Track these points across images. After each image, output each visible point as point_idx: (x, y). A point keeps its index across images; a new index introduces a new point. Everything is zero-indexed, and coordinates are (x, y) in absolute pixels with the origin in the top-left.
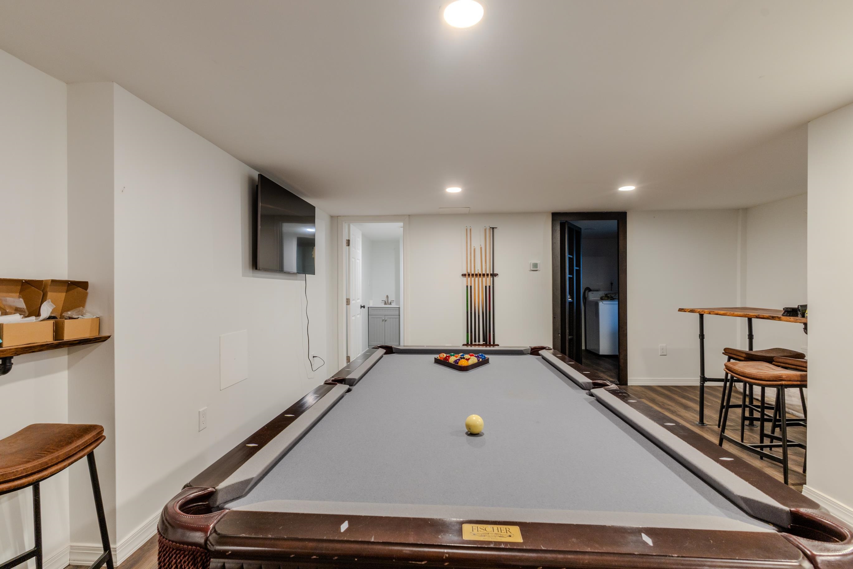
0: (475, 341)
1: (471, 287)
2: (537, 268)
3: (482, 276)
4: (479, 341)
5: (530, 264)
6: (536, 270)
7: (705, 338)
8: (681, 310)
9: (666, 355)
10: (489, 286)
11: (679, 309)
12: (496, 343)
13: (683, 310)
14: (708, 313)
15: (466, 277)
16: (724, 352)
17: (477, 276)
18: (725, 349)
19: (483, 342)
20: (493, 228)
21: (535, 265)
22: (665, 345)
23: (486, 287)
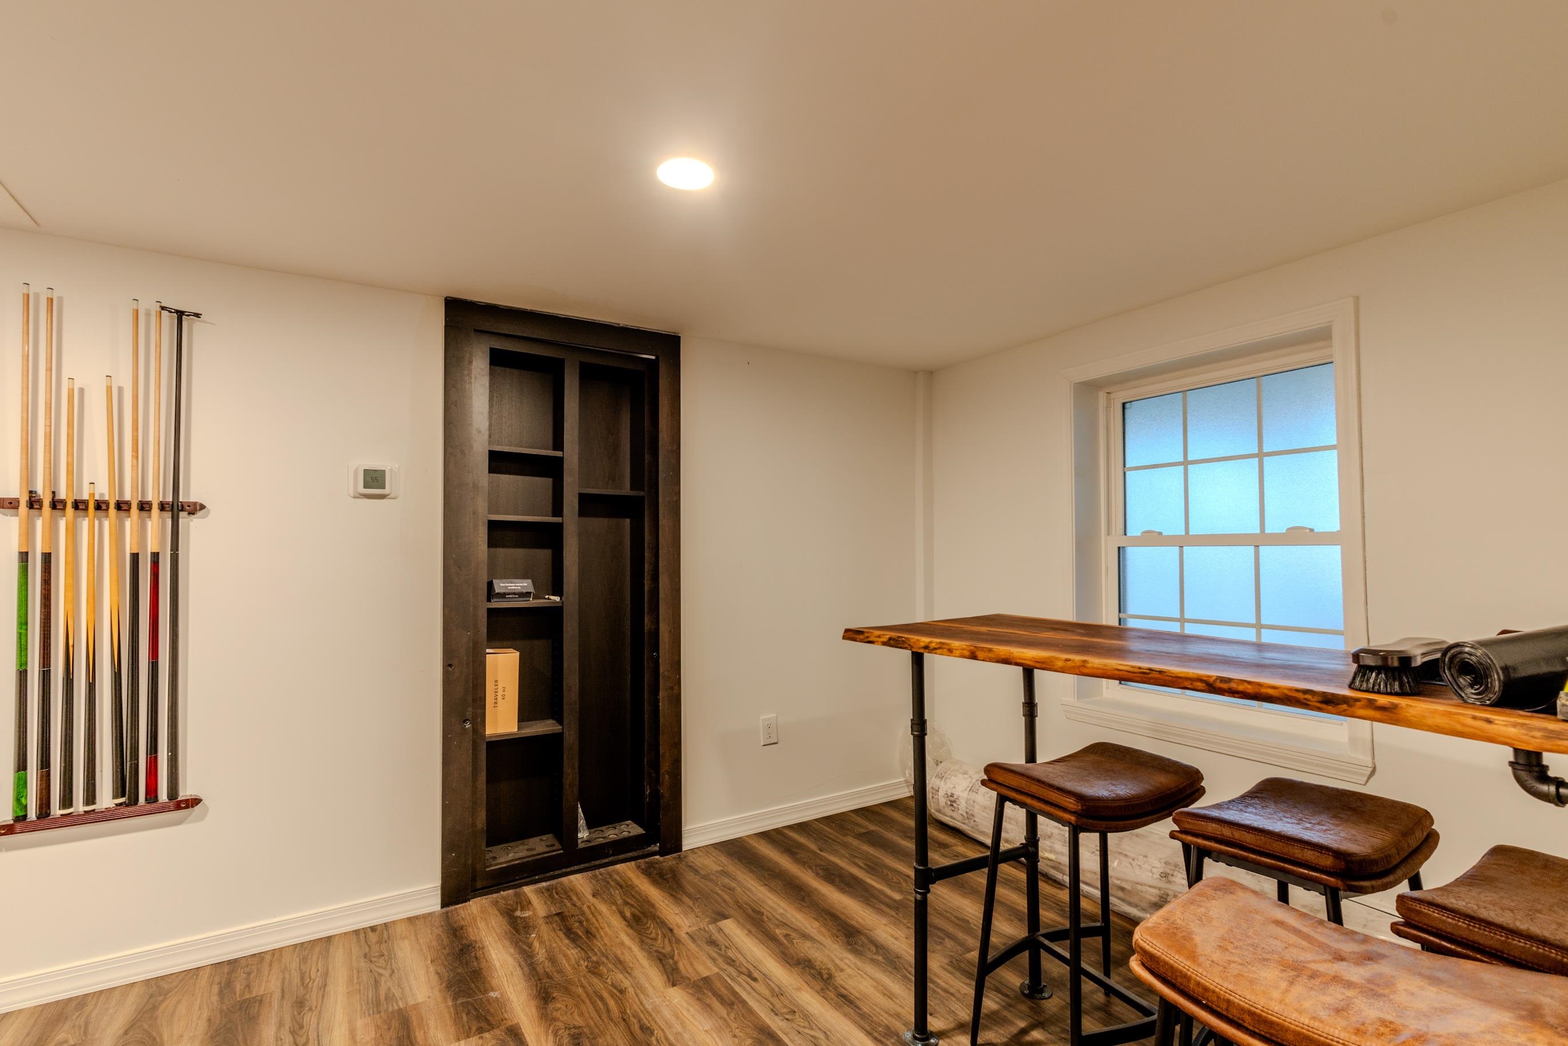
0: (67, 800)
1: (47, 558)
2: (384, 488)
3: (112, 510)
4: (91, 797)
5: (356, 472)
6: (382, 497)
7: (928, 732)
8: (853, 635)
9: (776, 743)
10: (155, 556)
11: (847, 631)
12: (183, 794)
13: (862, 637)
14: (967, 653)
15: (17, 515)
16: (986, 777)
17: (86, 509)
18: (990, 769)
19: (115, 797)
20: (180, 314)
21: (374, 479)
22: (775, 715)
23: (135, 558)
